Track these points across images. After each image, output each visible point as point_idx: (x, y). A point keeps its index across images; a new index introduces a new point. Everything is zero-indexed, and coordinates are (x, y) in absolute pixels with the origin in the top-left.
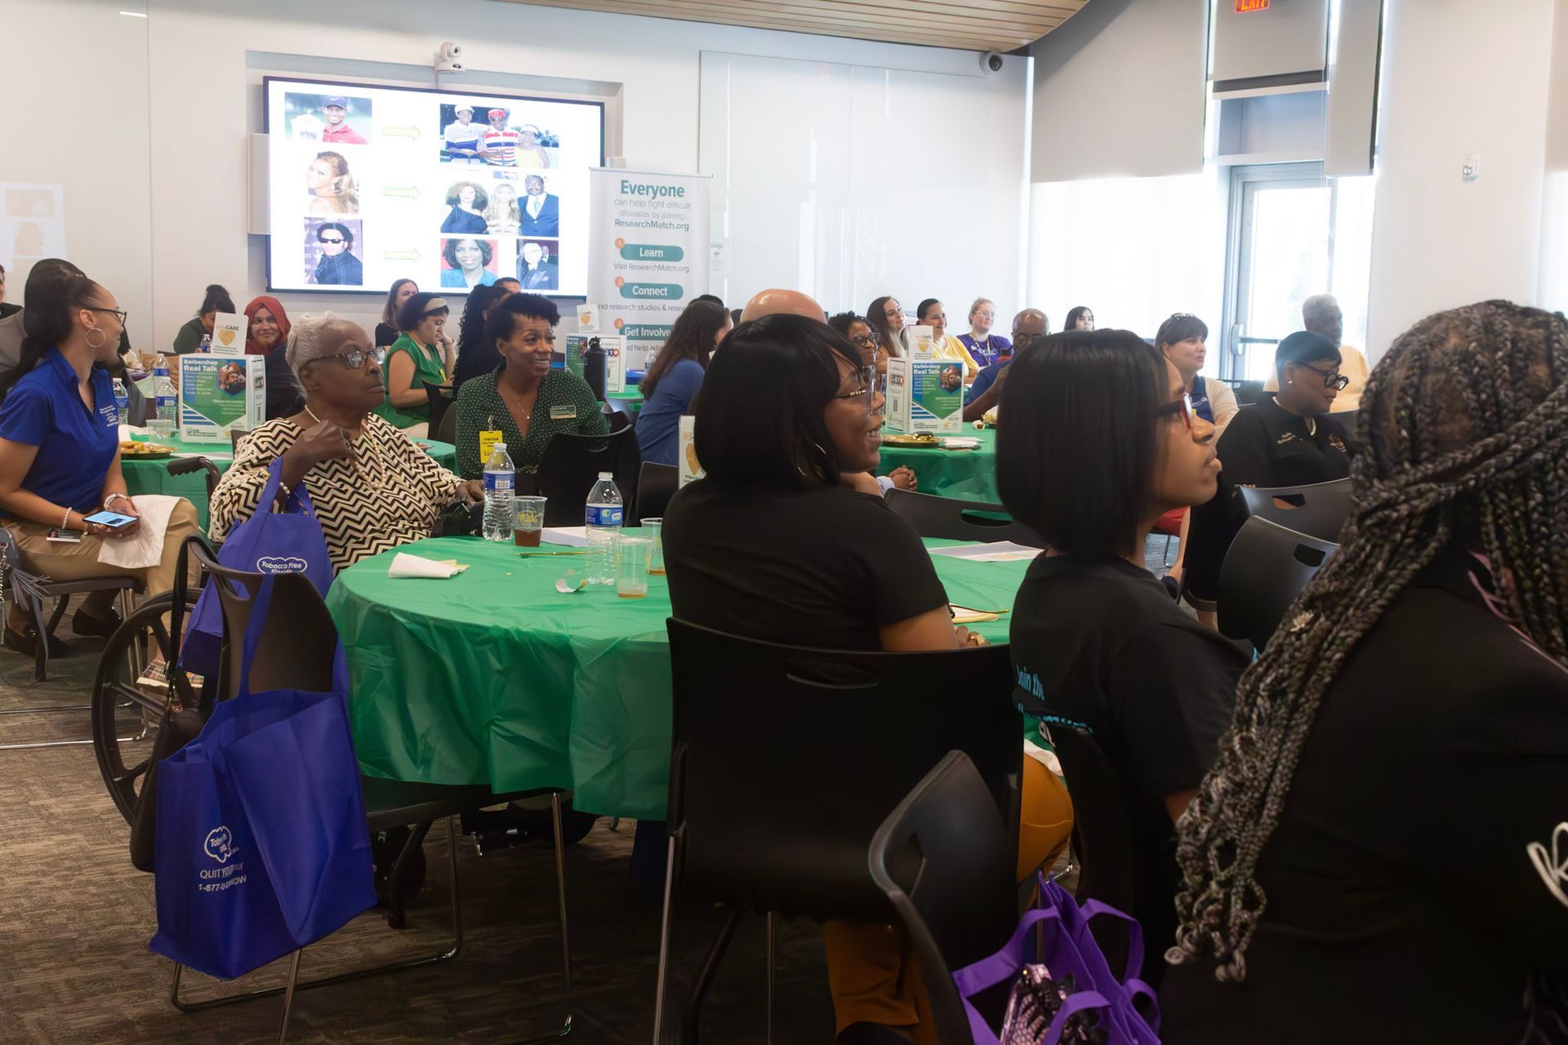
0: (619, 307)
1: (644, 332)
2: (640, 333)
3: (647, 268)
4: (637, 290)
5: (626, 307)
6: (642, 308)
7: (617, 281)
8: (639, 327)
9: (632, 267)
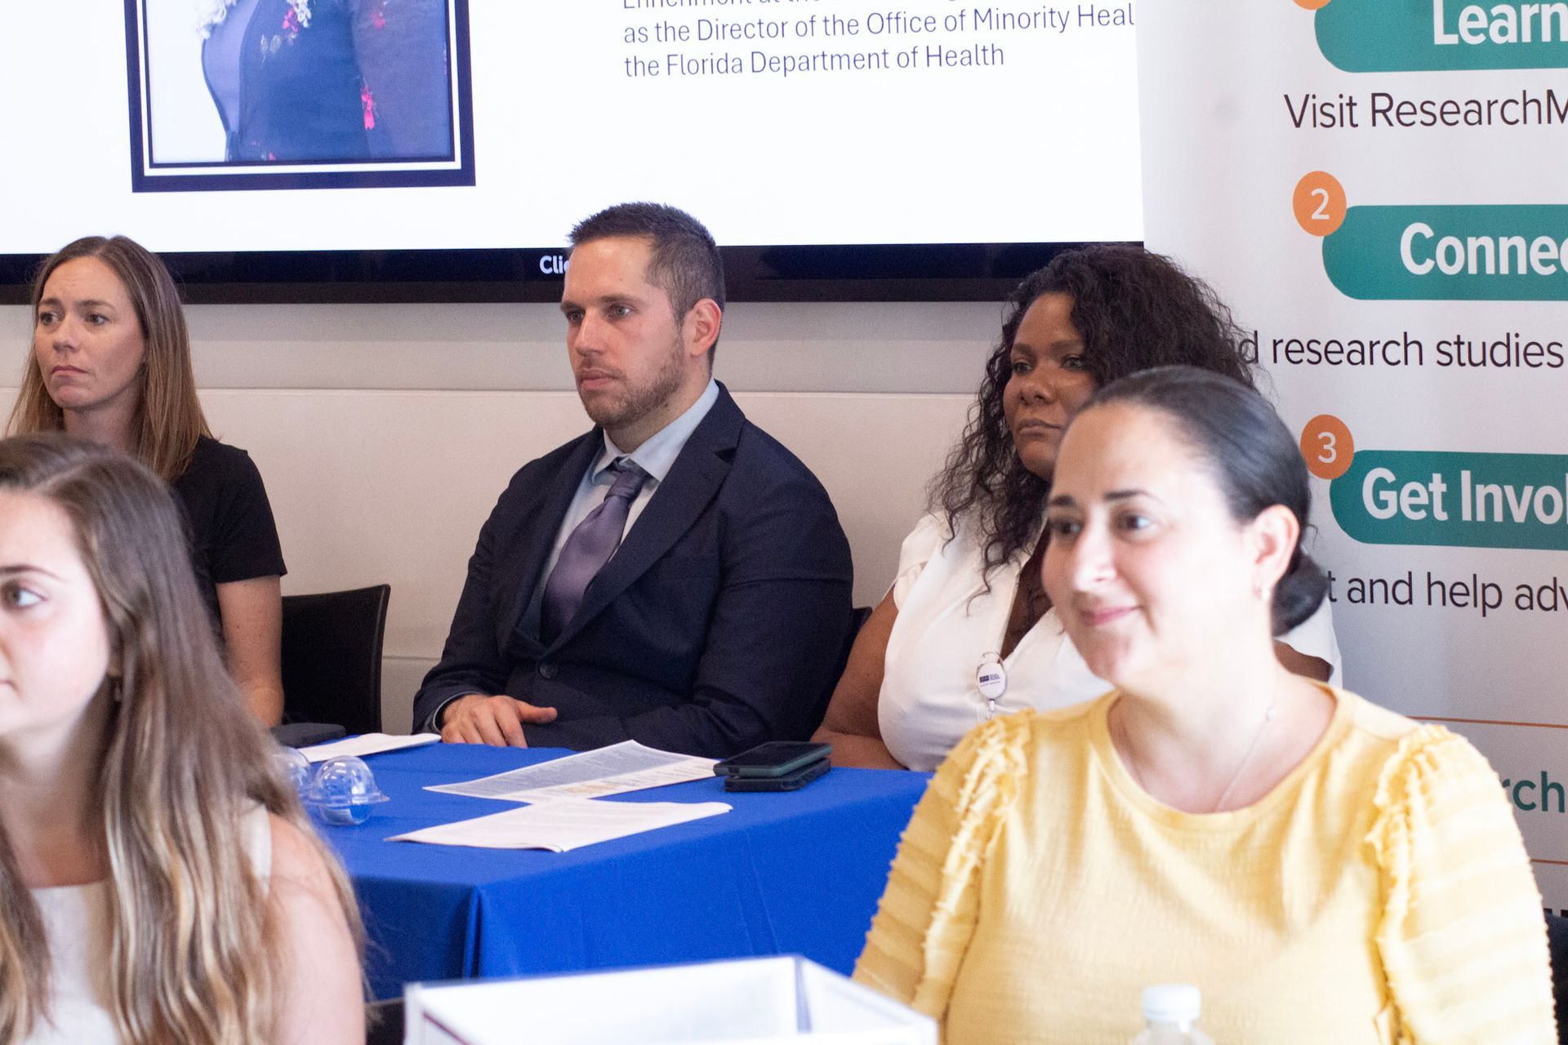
0: (1325, 353)
1: (1476, 497)
2: (1452, 500)
3: (1479, 112)
4: (1423, 250)
5: (1363, 352)
6: (1455, 352)
7: (1303, 202)
8: (1449, 464)
9: (1386, 110)
